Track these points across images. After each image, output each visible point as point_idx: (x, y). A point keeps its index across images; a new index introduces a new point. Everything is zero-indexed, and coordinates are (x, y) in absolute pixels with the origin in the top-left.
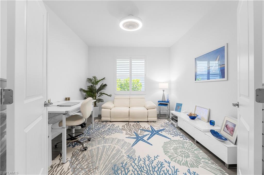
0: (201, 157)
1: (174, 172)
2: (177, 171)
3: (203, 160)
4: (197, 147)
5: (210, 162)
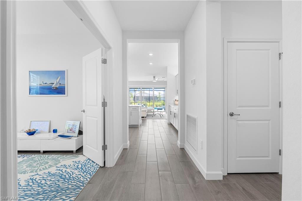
0: (57, 158)
1: (49, 174)
2: (50, 173)
3: (59, 158)
4: (47, 155)
5: (64, 157)
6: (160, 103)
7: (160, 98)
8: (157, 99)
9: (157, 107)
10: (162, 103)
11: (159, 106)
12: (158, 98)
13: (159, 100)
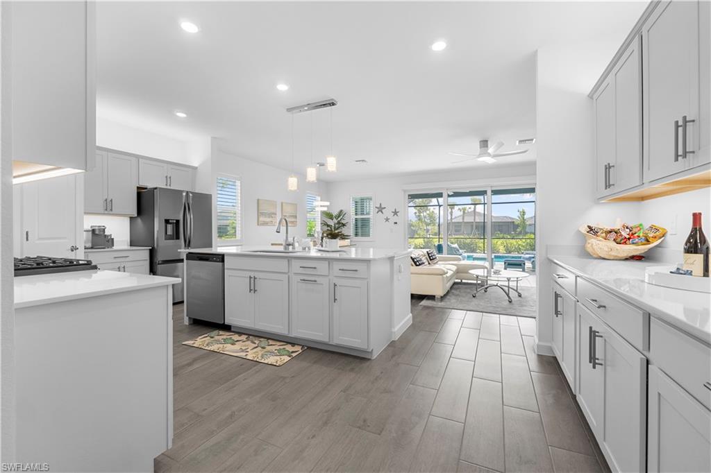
6: (520, 242)
7: (524, 227)
8: (515, 231)
9: (510, 252)
10: (528, 241)
11: (518, 250)
12: (518, 226)
13: (520, 233)
